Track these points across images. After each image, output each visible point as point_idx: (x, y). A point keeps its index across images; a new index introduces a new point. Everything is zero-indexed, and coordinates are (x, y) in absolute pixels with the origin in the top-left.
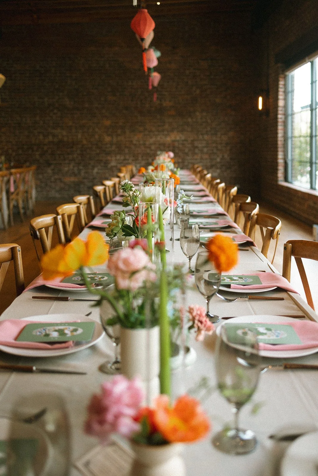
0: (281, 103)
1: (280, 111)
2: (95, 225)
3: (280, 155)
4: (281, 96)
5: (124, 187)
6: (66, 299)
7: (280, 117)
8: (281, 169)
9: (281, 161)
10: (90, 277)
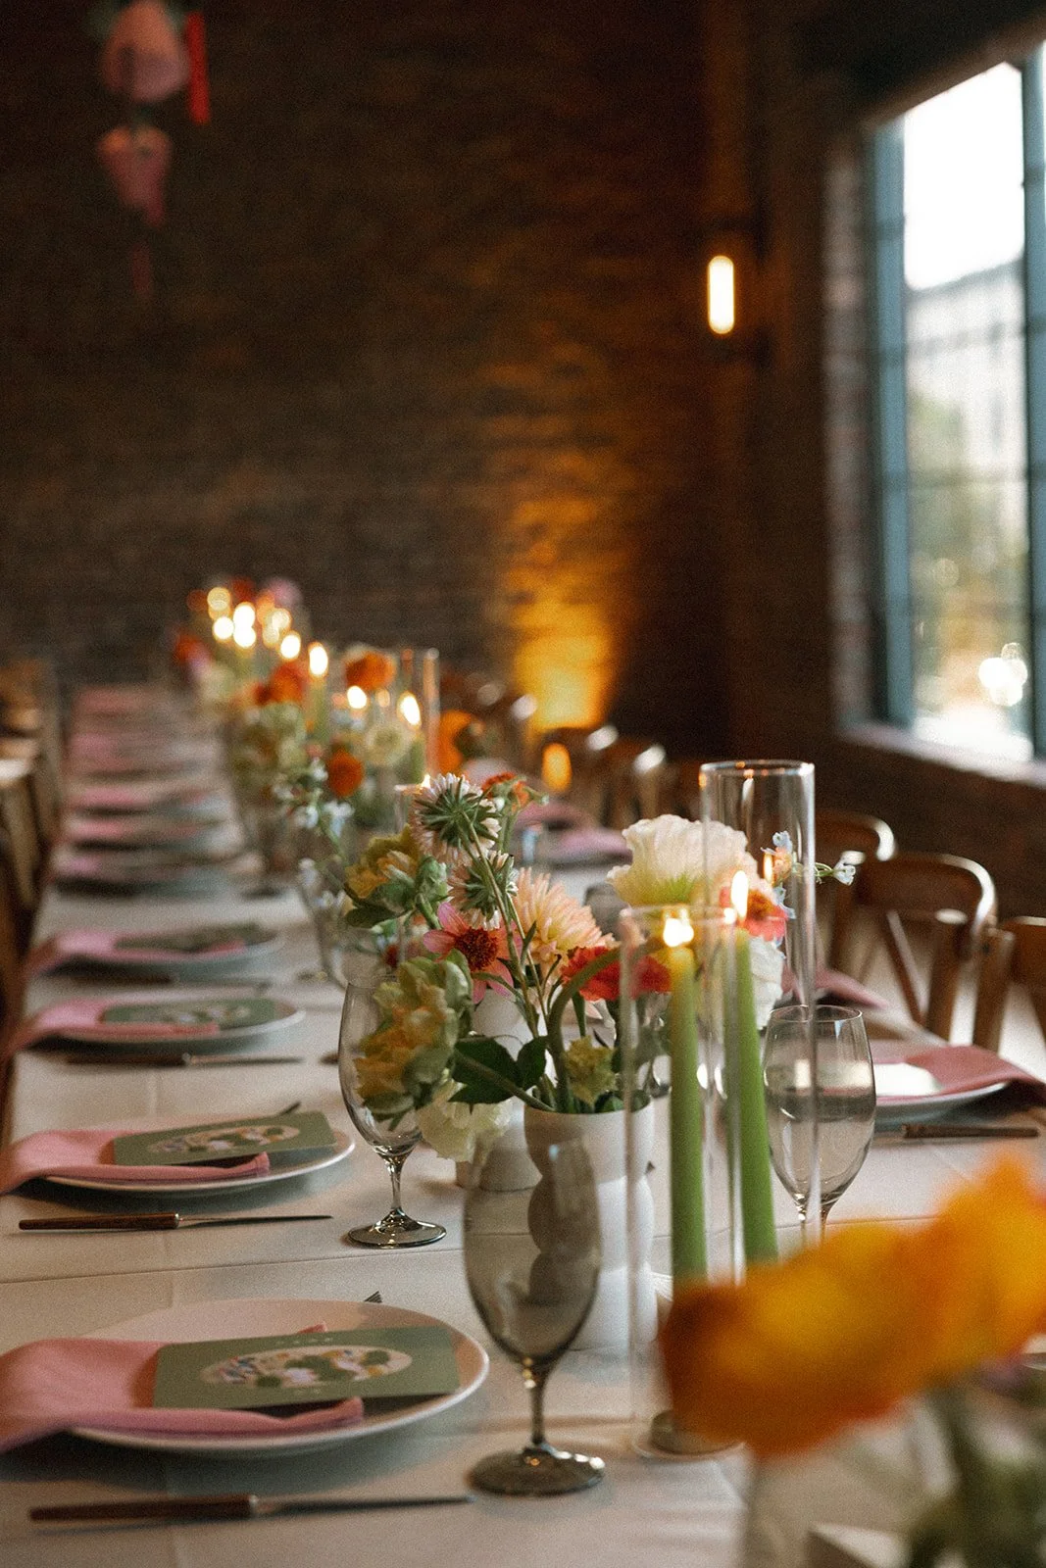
0: (843, 293)
1: (841, 337)
2: (72, 1029)
3: (847, 581)
4: (841, 255)
5: (441, 813)
6: (236, 1511)
7: (841, 368)
8: (851, 655)
9: (848, 610)
10: (298, 1358)
